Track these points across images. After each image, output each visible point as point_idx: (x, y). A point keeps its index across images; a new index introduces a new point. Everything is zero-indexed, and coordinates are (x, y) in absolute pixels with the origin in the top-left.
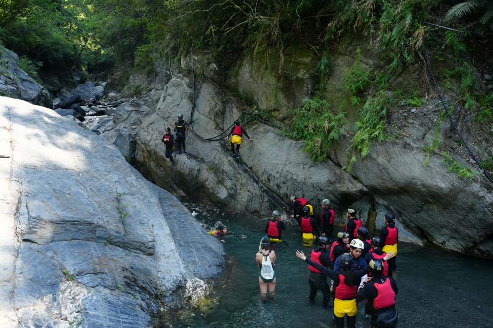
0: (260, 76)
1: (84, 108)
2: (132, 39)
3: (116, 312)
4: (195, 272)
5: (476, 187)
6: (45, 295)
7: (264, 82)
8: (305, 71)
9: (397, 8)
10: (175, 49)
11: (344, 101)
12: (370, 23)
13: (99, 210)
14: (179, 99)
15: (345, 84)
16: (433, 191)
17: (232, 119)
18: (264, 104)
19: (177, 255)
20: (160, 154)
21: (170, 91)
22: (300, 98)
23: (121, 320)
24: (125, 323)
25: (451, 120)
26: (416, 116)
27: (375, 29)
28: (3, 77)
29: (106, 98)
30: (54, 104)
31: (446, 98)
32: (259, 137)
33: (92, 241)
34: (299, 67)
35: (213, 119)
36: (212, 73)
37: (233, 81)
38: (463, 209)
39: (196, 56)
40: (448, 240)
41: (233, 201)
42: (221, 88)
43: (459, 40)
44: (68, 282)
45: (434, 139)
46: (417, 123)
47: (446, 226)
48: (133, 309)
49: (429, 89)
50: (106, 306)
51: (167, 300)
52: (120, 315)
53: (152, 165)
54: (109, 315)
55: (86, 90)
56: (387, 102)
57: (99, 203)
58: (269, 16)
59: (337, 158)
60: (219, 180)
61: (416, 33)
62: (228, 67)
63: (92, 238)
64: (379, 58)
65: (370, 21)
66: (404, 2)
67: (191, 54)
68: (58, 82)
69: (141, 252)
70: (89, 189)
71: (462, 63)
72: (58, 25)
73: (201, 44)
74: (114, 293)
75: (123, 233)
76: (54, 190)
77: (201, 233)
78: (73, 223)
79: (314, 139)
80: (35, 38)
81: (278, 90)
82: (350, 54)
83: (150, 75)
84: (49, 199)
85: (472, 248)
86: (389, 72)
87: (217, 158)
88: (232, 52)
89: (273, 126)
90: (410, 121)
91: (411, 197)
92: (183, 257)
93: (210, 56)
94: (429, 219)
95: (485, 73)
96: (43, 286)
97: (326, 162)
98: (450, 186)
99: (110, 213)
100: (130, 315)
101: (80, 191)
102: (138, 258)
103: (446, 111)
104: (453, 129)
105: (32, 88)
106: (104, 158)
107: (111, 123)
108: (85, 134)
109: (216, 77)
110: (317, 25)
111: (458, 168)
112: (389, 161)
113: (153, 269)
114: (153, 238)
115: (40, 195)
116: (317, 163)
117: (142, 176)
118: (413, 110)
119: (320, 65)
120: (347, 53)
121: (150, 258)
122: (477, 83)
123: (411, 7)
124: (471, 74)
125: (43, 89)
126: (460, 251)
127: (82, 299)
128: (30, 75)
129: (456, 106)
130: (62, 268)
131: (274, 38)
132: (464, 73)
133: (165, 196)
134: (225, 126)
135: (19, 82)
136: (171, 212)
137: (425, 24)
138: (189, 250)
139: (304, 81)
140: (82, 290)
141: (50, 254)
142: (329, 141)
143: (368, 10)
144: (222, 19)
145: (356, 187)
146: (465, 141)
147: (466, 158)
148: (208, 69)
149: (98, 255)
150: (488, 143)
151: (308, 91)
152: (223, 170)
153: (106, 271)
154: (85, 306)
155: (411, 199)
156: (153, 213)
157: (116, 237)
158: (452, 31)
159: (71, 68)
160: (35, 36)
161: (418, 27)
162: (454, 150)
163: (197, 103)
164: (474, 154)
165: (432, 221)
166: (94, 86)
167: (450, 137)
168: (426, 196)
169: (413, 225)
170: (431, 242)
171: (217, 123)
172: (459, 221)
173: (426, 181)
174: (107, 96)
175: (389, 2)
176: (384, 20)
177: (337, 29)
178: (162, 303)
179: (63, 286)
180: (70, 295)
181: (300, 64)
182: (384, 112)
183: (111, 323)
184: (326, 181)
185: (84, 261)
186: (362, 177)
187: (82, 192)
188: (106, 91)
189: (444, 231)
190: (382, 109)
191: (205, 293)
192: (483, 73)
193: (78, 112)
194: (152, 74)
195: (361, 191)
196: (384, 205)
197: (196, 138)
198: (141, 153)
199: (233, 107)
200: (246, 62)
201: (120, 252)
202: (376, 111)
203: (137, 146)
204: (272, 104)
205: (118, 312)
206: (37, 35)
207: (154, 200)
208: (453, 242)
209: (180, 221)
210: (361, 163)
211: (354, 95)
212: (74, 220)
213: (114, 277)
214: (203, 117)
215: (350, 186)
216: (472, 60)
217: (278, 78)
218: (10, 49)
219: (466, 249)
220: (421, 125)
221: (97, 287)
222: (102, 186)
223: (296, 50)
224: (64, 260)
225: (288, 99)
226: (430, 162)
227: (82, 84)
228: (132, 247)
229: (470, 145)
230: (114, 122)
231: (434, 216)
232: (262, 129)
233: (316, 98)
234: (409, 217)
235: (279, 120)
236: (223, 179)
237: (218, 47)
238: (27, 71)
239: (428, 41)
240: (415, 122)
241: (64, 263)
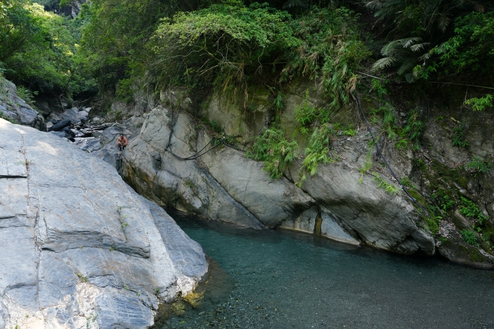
0: (227, 109)
1: (73, 130)
2: (115, 75)
3: (124, 307)
4: (183, 271)
5: (399, 200)
6: (65, 295)
7: (230, 114)
8: (263, 106)
9: (335, 60)
10: (153, 85)
11: (296, 131)
12: (315, 71)
13: (104, 221)
14: (159, 126)
15: (296, 117)
17: (204, 143)
18: (230, 131)
19: (168, 257)
20: (143, 171)
21: (151, 119)
22: (259, 128)
23: (128, 314)
24: (132, 316)
25: (377, 147)
26: (351, 143)
27: (318, 75)
28: (5, 104)
29: (90, 121)
30: (47, 127)
31: (373, 130)
32: (227, 158)
33: (99, 248)
34: (258, 103)
35: (188, 142)
36: (187, 105)
37: (204, 112)
38: (389, 216)
39: (173, 91)
40: (377, 240)
41: (206, 210)
42: (194, 118)
43: (382, 86)
44: (82, 283)
45: (365, 162)
46: (352, 149)
47: (376, 230)
48: (137, 305)
49: (360, 123)
50: (115, 303)
51: (162, 295)
52: (127, 310)
53: (137, 180)
54: (118, 310)
55: (73, 114)
56: (329, 132)
57: (104, 216)
58: (235, 62)
59: (291, 176)
60: (195, 193)
61: (351, 80)
62: (200, 101)
63: (100, 245)
64: (322, 98)
65: (315, 69)
66: (341, 56)
67: (169, 89)
68: (48, 108)
69: (139, 256)
70: (94, 204)
71: (385, 104)
72: (50, 60)
73: (177, 81)
74: (121, 292)
75: (125, 240)
76: (66, 205)
77: (185, 238)
78: (84, 233)
79: (273, 160)
80: (30, 71)
81: (242, 121)
82: (299, 94)
83: (130, 104)
84: (63, 213)
85: (396, 246)
86: (330, 108)
87: (192, 174)
88: (203, 89)
89: (238, 150)
90: (347, 147)
91: (349, 207)
92: (172, 259)
93: (186, 92)
94: (363, 224)
95: (401, 111)
96: (62, 288)
97: (282, 179)
98: (380, 199)
99: (113, 224)
100: (135, 309)
101: (88, 205)
102: (137, 261)
103: (373, 140)
104: (378, 154)
105: (30, 114)
106: (105, 177)
107: (98, 144)
108: (87, 157)
109: (190, 109)
110: (274, 70)
111: (385, 185)
112: (332, 179)
113: (150, 270)
114: (149, 244)
115: (55, 210)
116: (275, 180)
117: (134, 191)
118: (349, 139)
119: (276, 102)
120: (296, 93)
121: (146, 261)
122: (395, 119)
123: (347, 60)
124: (391, 112)
125: (38, 114)
126: (387, 249)
127: (95, 297)
128: (27, 102)
129: (380, 137)
130: (77, 272)
131: (240, 79)
132: (386, 111)
133: (154, 207)
134: (198, 148)
135: (18, 108)
136: (160, 221)
137: (357, 73)
138: (176, 252)
139: (263, 114)
140: (95, 290)
141: (66, 260)
142: (285, 163)
143: (313, 61)
144: (195, 62)
145: (306, 199)
146: (388, 163)
147: (389, 177)
148: (184, 102)
149: (105, 259)
150: (405, 165)
151: (266, 122)
152: (197, 185)
153: (113, 273)
154: (98, 303)
156: (147, 222)
157: (119, 244)
158: (377, 79)
159: (59, 95)
160: (30, 68)
161: (352, 75)
162: (380, 170)
163: (174, 129)
164: (395, 173)
165: (365, 225)
166: (79, 111)
167: (377, 160)
168: (361, 206)
169: (350, 229)
170: (364, 242)
171: (191, 146)
172: (386, 226)
173: (361, 195)
174: (92, 120)
175: (329, 55)
176: (325, 68)
177: (290, 74)
178: (158, 298)
179: (79, 287)
180: (85, 295)
181: (259, 100)
182: (327, 140)
183: (120, 317)
184: (282, 194)
185: (95, 265)
186: (311, 191)
187: (89, 206)
188: (90, 116)
189: (375, 234)
190: (325, 137)
191: (193, 288)
192: (399, 112)
193: (69, 134)
194: (131, 103)
195: (310, 203)
196: (328, 213)
197: (174, 158)
198: (126, 170)
199: (204, 133)
200: (215, 97)
201: (122, 256)
202: (321, 140)
203: (123, 164)
204: (237, 131)
206: (32, 68)
207: (147, 211)
208: (381, 242)
209: (167, 228)
210: (310, 180)
211: (303, 126)
212: (85, 230)
213: (120, 278)
214: (179, 141)
215: (302, 198)
216: (391, 101)
217: (242, 111)
218: (9, 80)
219: (392, 247)
220: (355, 150)
221: (107, 287)
222: (105, 201)
223: (256, 90)
224: (78, 265)
225: (250, 128)
226: (363, 180)
227: (69, 110)
228: (132, 252)
229: (392, 166)
230: (101, 143)
231: (366, 222)
232: (229, 152)
233: (273, 128)
234: (347, 222)
235: (242, 145)
236: (198, 192)
237: (192, 84)
238: (25, 98)
239: (359, 86)
240: (350, 148)
241: (78, 267)
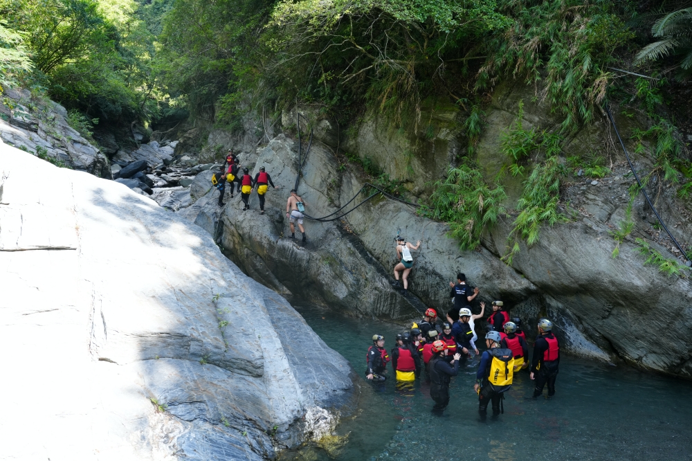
0: (388, 137)
1: (151, 177)
2: (213, 87)
3: (221, 454)
4: (315, 399)
5: (684, 286)
6: (131, 431)
7: (393, 144)
8: (448, 131)
9: (570, 49)
10: (272, 102)
11: (502, 170)
12: (534, 69)
13: (191, 318)
14: (281, 167)
15: (503, 148)
16: (625, 291)
17: (351, 192)
18: (394, 172)
19: (292, 376)
20: (256, 240)
21: (268, 156)
22: (441, 166)
25: (645, 196)
26: (598, 190)
27: (541, 76)
28: (50, 138)
29: (177, 162)
30: (113, 172)
31: (638, 166)
32: (388, 217)
33: (184, 359)
34: (440, 126)
35: (325, 192)
36: (323, 133)
37: (352, 142)
38: (666, 314)
39: (302, 110)
40: (645, 355)
41: (355, 302)
42: (335, 152)
43: (653, 90)
44: (157, 414)
45: (623, 220)
46: (599, 200)
47: (643, 337)
48: (242, 450)
49: (614, 154)
50: (207, 446)
51: (282, 437)
53: (246, 253)
54: (212, 458)
55: (151, 152)
56: (560, 171)
57: (192, 309)
58: (400, 59)
59: (494, 245)
60: (336, 274)
61: (597, 81)
62: (345, 125)
63: (185, 355)
64: (547, 114)
65: (535, 66)
66: (579, 41)
67: (296, 107)
68: (114, 143)
69: (246, 373)
70: (177, 290)
71: (658, 121)
72: (116, 68)
73: (308, 94)
74: (217, 429)
75: (224, 348)
76: (134, 291)
77: (320, 346)
78: (161, 335)
79: (463, 220)
80: (86, 86)
81: (412, 155)
82: (508, 109)
83: (236, 133)
85: (679, 365)
86: (562, 131)
87: (332, 244)
88: (349, 106)
89: (406, 203)
90: (591, 197)
91: (595, 297)
92: (299, 379)
93: (322, 111)
94: (620, 327)
95: (688, 133)
96: (128, 421)
97: (480, 251)
98: (649, 284)
99: (205, 322)
100: (239, 457)
101: (167, 292)
102: (243, 381)
103: (638, 183)
104: (647, 207)
105: (86, 152)
107: (188, 197)
108: (167, 217)
109: (329, 138)
110: (464, 71)
111: (659, 260)
112: (565, 251)
113: (263, 396)
114: (261, 354)
116: (468, 252)
117: (240, 270)
118: (594, 182)
119: (469, 123)
120: (504, 107)
121: (258, 381)
122: (678, 146)
123: (590, 48)
124: (671, 135)
125: (99, 153)
126: (662, 370)
127: (177, 436)
128: (83, 135)
129: (651, 177)
130: (150, 396)
131: (408, 88)
132: (661, 133)
133: (271, 297)
134: (342, 202)
135: (69, 144)
136: (279, 319)
137: (608, 70)
138: (305, 369)
139: (447, 144)
140: (177, 425)
141: (133, 378)
142: (484, 223)
143: (532, 52)
144: (336, 62)
145: (520, 283)
146: (665, 223)
147: (666, 246)
148: (319, 128)
149: (193, 377)
151: (452, 156)
152: (341, 261)
153: (205, 399)
154: (181, 446)
155: (594, 300)
156: (259, 320)
157: (215, 353)
158: (644, 78)
159: (131, 123)
160: (87, 83)
161: (599, 74)
162: (650, 234)
163: (304, 172)
164: (678, 240)
165: (624, 329)
166: (160, 147)
167: (644, 218)
168: (616, 297)
169: (597, 335)
170: (622, 358)
171: (330, 198)
172: (661, 330)
173: (617, 278)
174: (180, 161)
175: (560, 41)
176: (553, 64)
177: (491, 76)
178: (275, 440)
179: (152, 420)
180: (162, 432)
181: (441, 121)
182: (556, 185)
184: (480, 276)
185: (177, 386)
186: (528, 270)
187: (170, 294)
188: (177, 154)
189: (640, 344)
190: (553, 181)
191: (331, 427)
192: (685, 134)
193: (144, 182)
194: (238, 131)
195: (527, 290)
196: (558, 308)
198: (230, 237)
199: (351, 177)
200: (368, 118)
201: (219, 374)
202: (545, 184)
203: (225, 228)
204: (404, 174)
205: (223, 454)
206: (90, 82)
207: (259, 303)
208: (652, 358)
209: (292, 330)
210: (527, 252)
211: (515, 162)
212: (162, 331)
213: (215, 407)
214: (312, 190)
215: (513, 282)
216: (670, 116)
217: (412, 139)
218: (56, 101)
219: (671, 367)
220: (606, 202)
221: (195, 421)
222: (194, 286)
223: (435, 103)
224: (152, 385)
225: (426, 168)
226: (620, 251)
227: (145, 145)
228: (235, 366)
229: (672, 228)
230: (192, 195)
231: (626, 323)
232: (391, 207)
233: (464, 166)
234: (592, 324)
235: (414, 195)
236: (342, 273)
237: (331, 98)
238: (79, 129)
239: (612, 92)
240: (597, 198)
241: (152, 389)
